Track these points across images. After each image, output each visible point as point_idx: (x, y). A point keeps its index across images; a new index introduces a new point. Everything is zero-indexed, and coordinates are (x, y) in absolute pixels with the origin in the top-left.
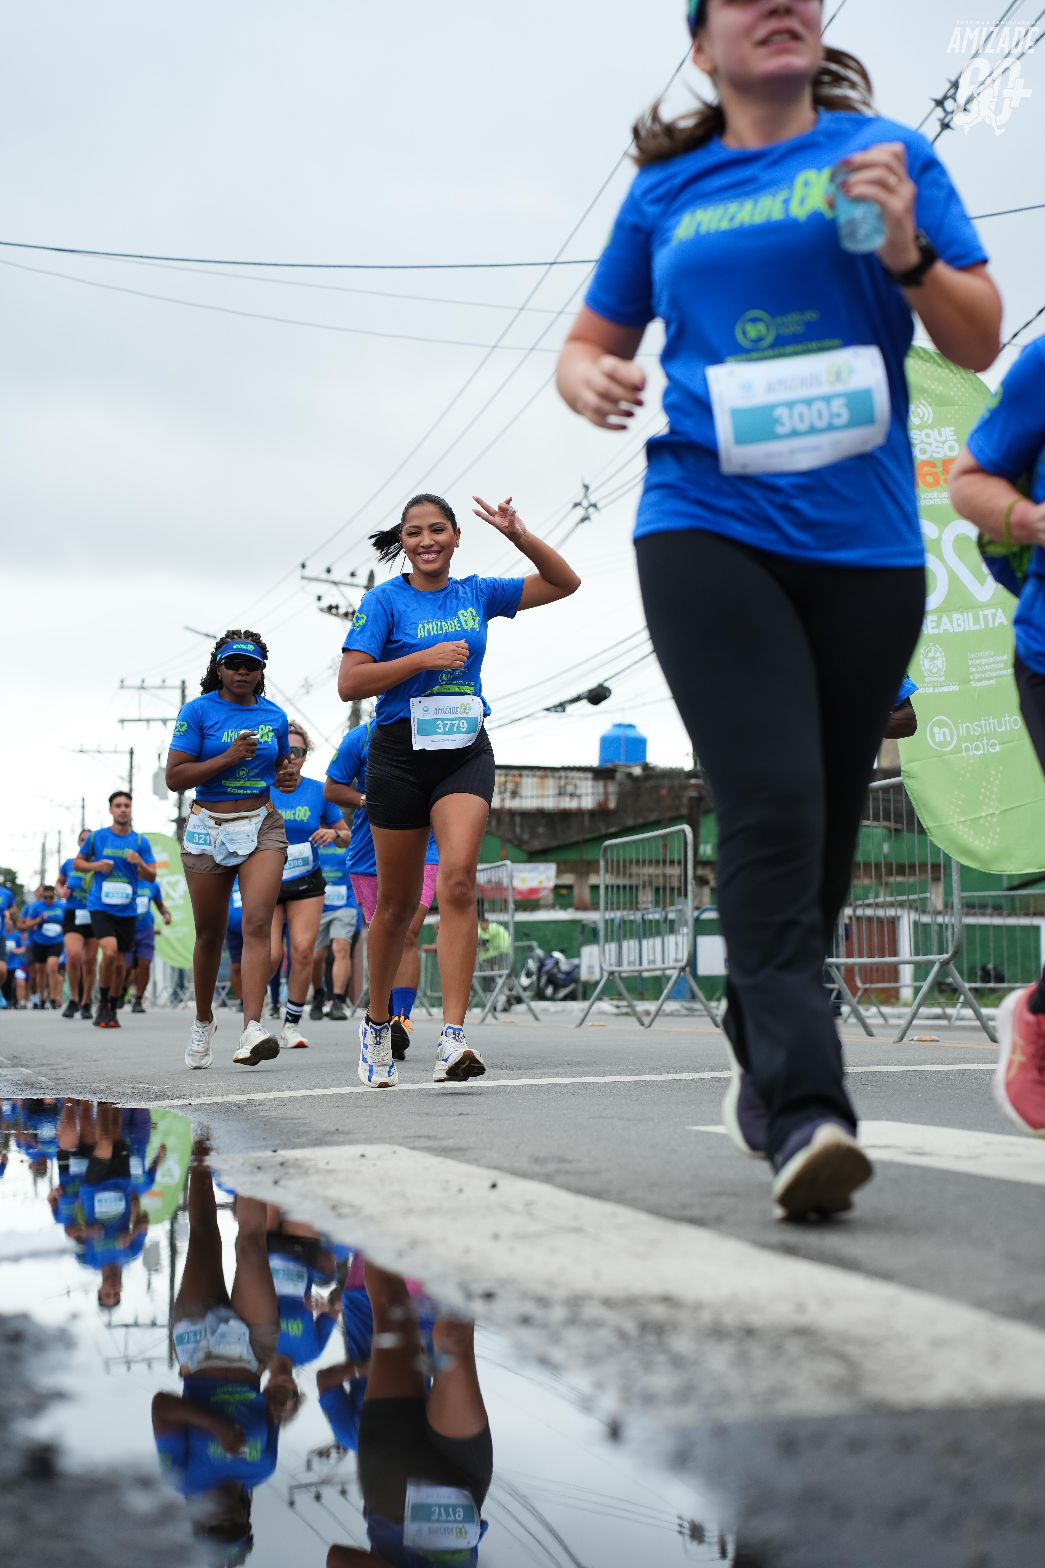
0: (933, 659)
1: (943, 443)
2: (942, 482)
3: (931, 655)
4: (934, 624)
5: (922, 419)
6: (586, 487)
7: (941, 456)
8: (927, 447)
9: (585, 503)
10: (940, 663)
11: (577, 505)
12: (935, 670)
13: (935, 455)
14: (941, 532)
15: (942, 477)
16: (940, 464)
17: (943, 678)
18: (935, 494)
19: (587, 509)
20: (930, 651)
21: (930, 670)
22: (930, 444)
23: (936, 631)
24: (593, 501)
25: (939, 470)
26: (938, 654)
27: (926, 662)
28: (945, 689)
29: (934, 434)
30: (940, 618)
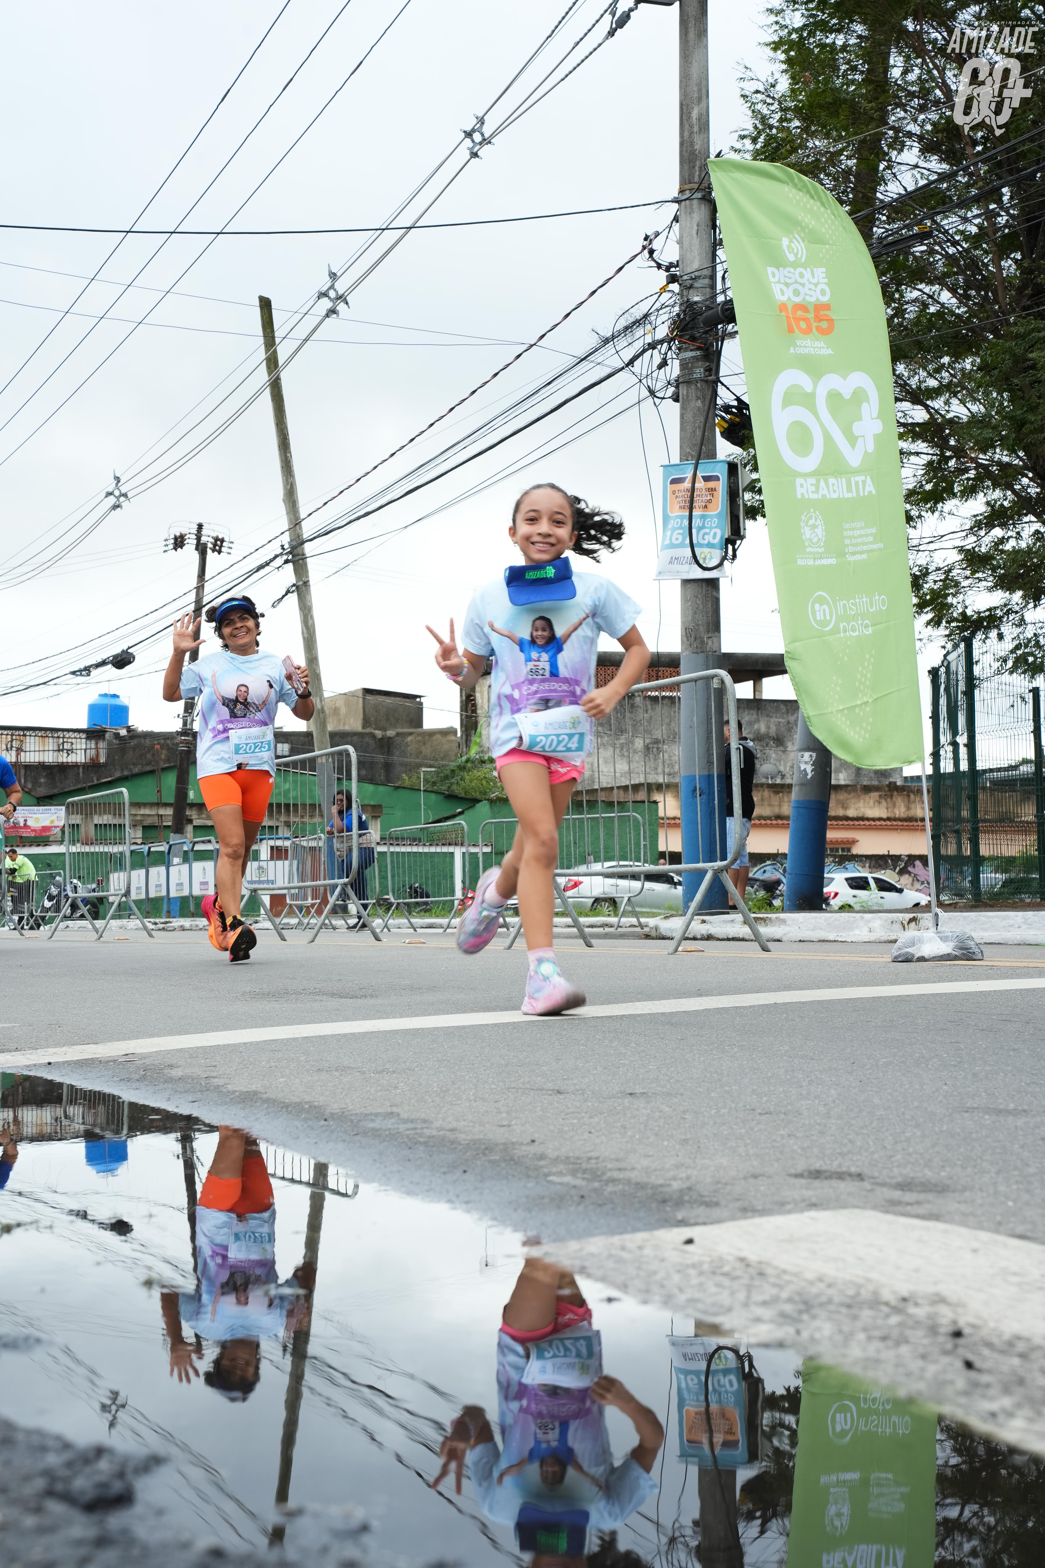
0: (814, 527)
1: (816, 285)
2: (814, 330)
3: (811, 522)
4: (813, 488)
5: (796, 255)
6: (118, 479)
7: (813, 300)
8: (800, 288)
9: (117, 493)
10: (819, 531)
11: (109, 494)
12: (815, 540)
13: (808, 299)
14: (815, 386)
15: (815, 324)
16: (811, 309)
17: (823, 550)
18: (808, 343)
19: (118, 498)
20: (811, 518)
21: (810, 540)
22: (803, 285)
23: (815, 496)
24: (123, 491)
25: (811, 316)
26: (818, 522)
27: (807, 529)
28: (825, 562)
29: (807, 274)
30: (818, 481)
